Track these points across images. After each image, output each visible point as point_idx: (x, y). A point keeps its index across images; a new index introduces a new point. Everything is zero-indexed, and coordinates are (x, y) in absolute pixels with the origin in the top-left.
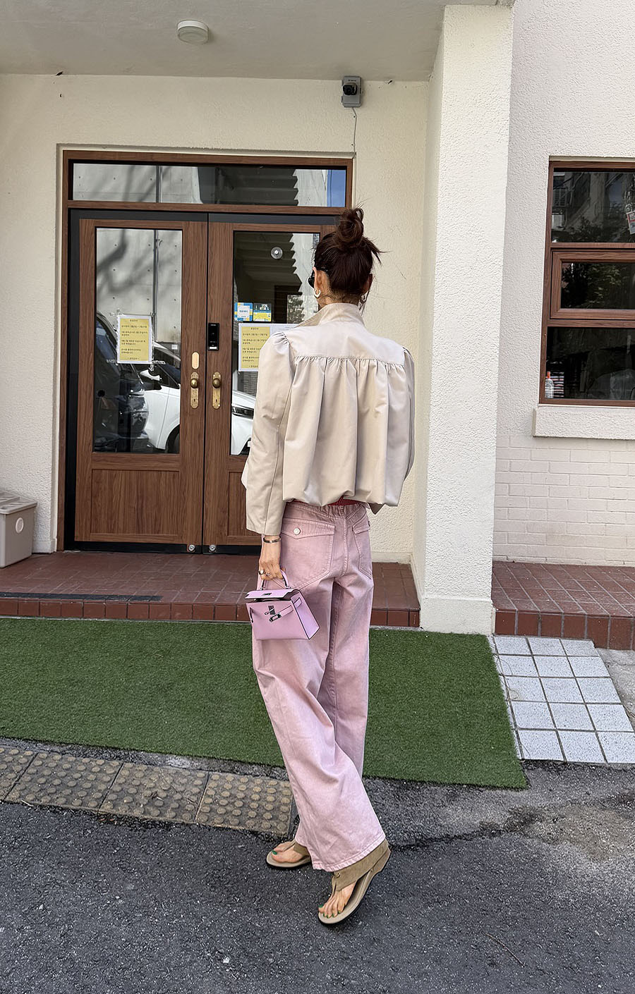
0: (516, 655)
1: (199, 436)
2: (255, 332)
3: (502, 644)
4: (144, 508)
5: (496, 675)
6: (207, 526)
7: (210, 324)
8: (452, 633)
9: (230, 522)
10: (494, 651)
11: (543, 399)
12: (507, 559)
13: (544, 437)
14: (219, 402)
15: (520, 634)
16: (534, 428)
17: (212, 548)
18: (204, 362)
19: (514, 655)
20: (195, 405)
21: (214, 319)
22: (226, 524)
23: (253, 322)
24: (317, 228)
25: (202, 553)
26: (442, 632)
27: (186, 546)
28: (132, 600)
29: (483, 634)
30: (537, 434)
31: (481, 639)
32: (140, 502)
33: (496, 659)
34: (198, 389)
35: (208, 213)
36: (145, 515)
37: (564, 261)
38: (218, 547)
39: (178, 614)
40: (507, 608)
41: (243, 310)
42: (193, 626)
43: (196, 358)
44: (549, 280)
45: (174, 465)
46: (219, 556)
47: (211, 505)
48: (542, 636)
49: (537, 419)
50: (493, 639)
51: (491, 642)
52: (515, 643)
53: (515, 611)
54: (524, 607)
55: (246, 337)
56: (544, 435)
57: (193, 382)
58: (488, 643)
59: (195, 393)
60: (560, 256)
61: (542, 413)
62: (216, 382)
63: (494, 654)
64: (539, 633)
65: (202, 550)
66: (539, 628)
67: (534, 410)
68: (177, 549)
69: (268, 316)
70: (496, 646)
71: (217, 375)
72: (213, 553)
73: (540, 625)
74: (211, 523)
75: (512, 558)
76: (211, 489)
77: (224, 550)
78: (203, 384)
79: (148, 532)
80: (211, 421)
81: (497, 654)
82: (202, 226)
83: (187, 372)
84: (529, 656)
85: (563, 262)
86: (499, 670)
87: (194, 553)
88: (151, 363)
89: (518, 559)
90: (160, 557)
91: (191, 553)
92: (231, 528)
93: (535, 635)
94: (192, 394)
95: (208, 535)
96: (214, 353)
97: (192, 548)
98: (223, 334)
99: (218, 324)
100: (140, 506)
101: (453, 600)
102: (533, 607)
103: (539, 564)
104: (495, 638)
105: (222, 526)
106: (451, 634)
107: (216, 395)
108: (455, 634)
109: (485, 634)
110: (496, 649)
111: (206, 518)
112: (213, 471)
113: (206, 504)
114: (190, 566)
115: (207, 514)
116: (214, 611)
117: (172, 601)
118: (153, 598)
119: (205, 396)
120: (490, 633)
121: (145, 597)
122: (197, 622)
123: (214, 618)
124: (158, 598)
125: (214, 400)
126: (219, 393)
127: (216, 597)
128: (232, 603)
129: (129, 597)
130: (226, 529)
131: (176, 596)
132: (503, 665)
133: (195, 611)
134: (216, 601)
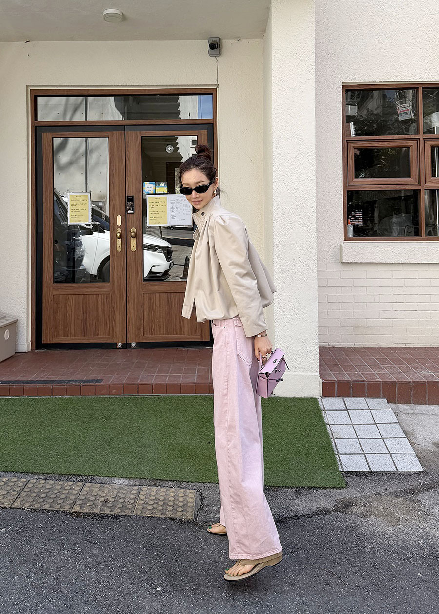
0: (337, 410)
1: (123, 270)
2: (157, 200)
3: (328, 403)
4: (88, 319)
5: (324, 424)
6: (130, 330)
7: (128, 197)
9: (145, 327)
10: (322, 409)
11: (346, 238)
12: (329, 345)
13: (349, 263)
14: (135, 246)
15: (339, 396)
16: (341, 257)
17: (133, 344)
18: (125, 221)
19: (335, 410)
20: (119, 250)
21: (130, 194)
22: (142, 328)
23: (155, 194)
24: (196, 132)
25: (126, 348)
26: (287, 396)
27: (116, 344)
28: (83, 383)
29: (315, 397)
30: (344, 261)
31: (313, 400)
32: (85, 315)
33: (324, 413)
34: (121, 239)
35: (125, 125)
36: (88, 324)
37: (355, 148)
38: (137, 343)
39: (114, 391)
40: (330, 379)
41: (149, 187)
43: (119, 218)
44: (346, 161)
45: (106, 290)
46: (139, 349)
47: (132, 316)
48: (354, 396)
49: (343, 251)
50: (321, 400)
51: (320, 402)
52: (337, 402)
53: (335, 380)
54: (341, 378)
55: (152, 204)
56: (348, 261)
57: (118, 235)
58: (318, 403)
59: (119, 242)
60: (352, 145)
61: (346, 247)
62: (133, 234)
64: (351, 395)
65: (126, 346)
66: (351, 392)
67: (341, 245)
68: (111, 346)
69: (165, 190)
70: (323, 405)
71: (133, 230)
72: (134, 348)
73: (351, 389)
74: (132, 328)
75: (332, 344)
76: (131, 305)
77: (141, 346)
78: (124, 236)
79: (91, 335)
80: (130, 260)
81: (324, 410)
82: (121, 134)
83: (115, 227)
84: (345, 410)
86: (326, 421)
87: (121, 349)
88: (90, 223)
89: (336, 345)
90: (99, 352)
91: (119, 348)
92: (145, 331)
93: (349, 396)
94: (117, 242)
95: (130, 336)
96: (131, 215)
97: (120, 345)
98: (138, 203)
99: (133, 197)
100: (85, 318)
102: (347, 378)
103: (350, 347)
104: (323, 399)
105: (139, 329)
106: (294, 398)
107: (133, 242)
108: (296, 398)
109: (316, 397)
110: (324, 407)
111: (129, 325)
112: (132, 293)
113: (129, 315)
114: (119, 358)
115: (129, 322)
116: (138, 388)
117: (110, 383)
118: (97, 381)
119: (126, 244)
120: (319, 396)
121: (92, 381)
122: (127, 396)
123: (138, 393)
124: (100, 381)
125: (132, 246)
126: (135, 241)
127: (138, 379)
128: (149, 382)
129: (81, 381)
130: (142, 331)
131: (112, 379)
132: (328, 418)
133: (125, 389)
134: (139, 381)
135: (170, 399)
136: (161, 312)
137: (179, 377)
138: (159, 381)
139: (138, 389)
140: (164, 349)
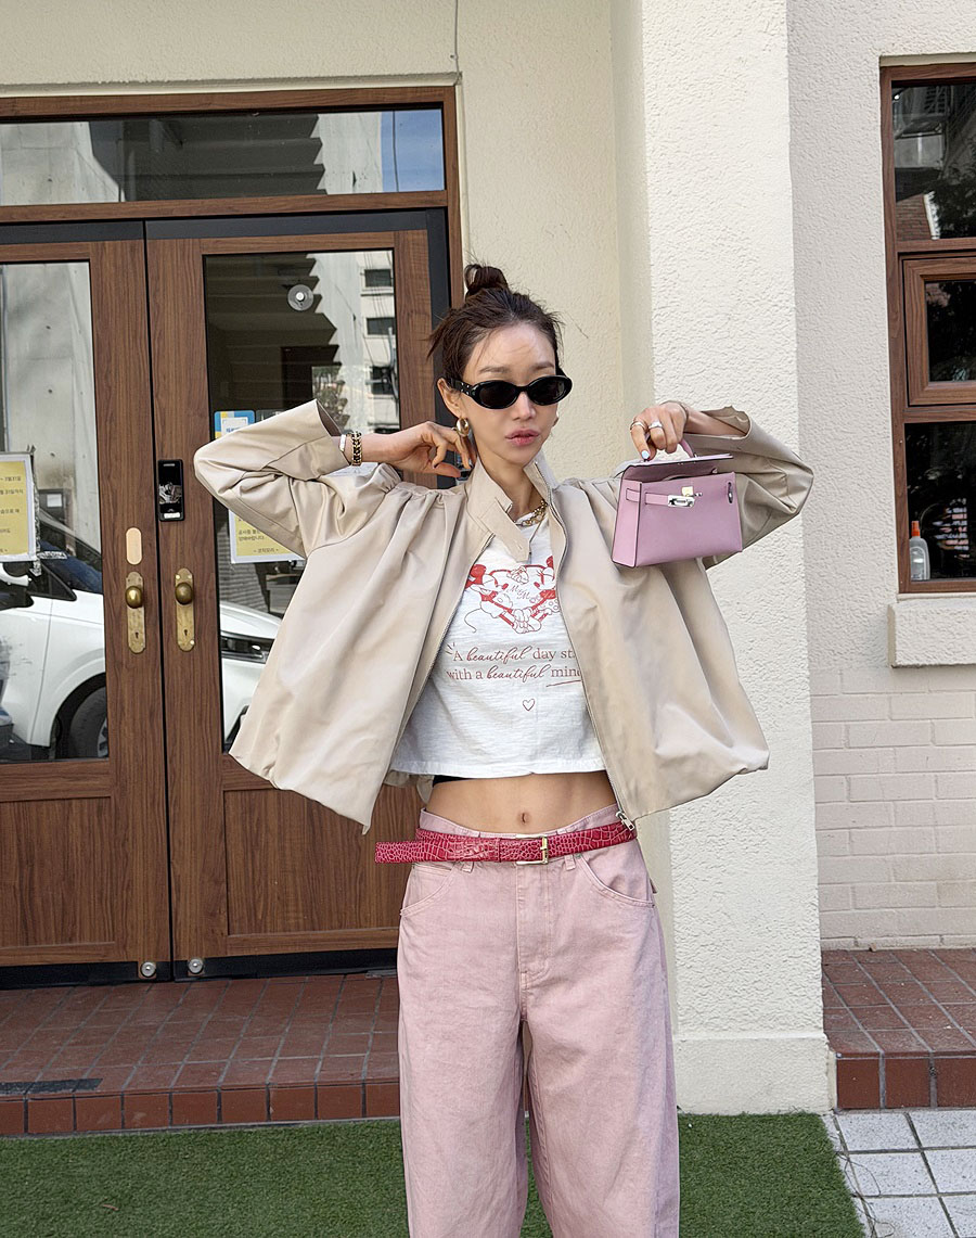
0: (886, 1151)
1: (151, 714)
3: (855, 1130)
4: (36, 886)
5: (846, 1197)
6: (181, 918)
7: (161, 463)
8: (743, 1114)
9: (232, 904)
10: (838, 1147)
11: (908, 585)
12: (856, 944)
13: (916, 667)
14: (191, 634)
15: (891, 1106)
16: (892, 648)
17: (196, 965)
18: (154, 546)
19: (880, 1152)
20: (137, 645)
21: (170, 453)
22: (224, 909)
24: (387, 237)
25: (172, 979)
26: (722, 1113)
27: (134, 966)
28: (34, 1092)
29: (811, 1111)
30: (901, 660)
31: (807, 1122)
32: (26, 872)
33: (842, 1163)
34: (142, 609)
35: (144, 220)
36: (38, 901)
37: (928, 280)
38: (208, 962)
39: (139, 1116)
40: (860, 1050)
42: (174, 1139)
43: (134, 538)
44: (900, 323)
45: (98, 785)
46: (213, 982)
47: (187, 869)
48: (941, 1105)
49: (898, 627)
50: (835, 1121)
51: (831, 1128)
52: (885, 1126)
53: (877, 1054)
54: (897, 1046)
56: (915, 662)
57: (133, 594)
58: (824, 1132)
59: (136, 619)
60: (919, 268)
61: (906, 615)
62: (182, 591)
63: (837, 1153)
64: (933, 1101)
65: (172, 971)
66: (933, 1089)
67: (890, 608)
68: (118, 974)
70: (841, 1135)
71: (183, 576)
72: (198, 978)
73: (933, 1083)
74: (189, 911)
75: (866, 941)
76: (184, 832)
77: (225, 969)
78: (154, 597)
79: (47, 940)
80: (176, 678)
81: (846, 1152)
82: (133, 249)
83: (116, 571)
84: (914, 1151)
85: (926, 283)
86: (850, 1185)
87: (154, 981)
88: (34, 558)
89: (881, 943)
90: (80, 994)
91: (148, 981)
92: (234, 917)
93: (924, 1103)
94: (130, 620)
95: (185, 936)
96: (174, 528)
97: (149, 968)
99: (179, 463)
100: (26, 882)
101: (743, 1041)
102: (915, 1043)
103: (926, 951)
104: (839, 1118)
105: (213, 915)
106: (742, 1116)
107: (185, 620)
108: (751, 1116)
109: (817, 1111)
110: (842, 1142)
111: (178, 899)
112: (186, 790)
113: (176, 868)
114: (148, 1010)
115: (178, 891)
116: (219, 1103)
117: (124, 1088)
118: (81, 1083)
119: (160, 625)
120: (826, 1108)
121: (63, 1084)
122: (184, 1129)
123: (220, 1120)
124: (91, 1083)
125: (181, 632)
126: (190, 614)
127: (219, 1074)
128: (257, 1080)
129: (28, 1085)
130: (223, 919)
131: (132, 1077)
132: (860, 1175)
133: (175, 1106)
134: (221, 1080)
135: (330, 1135)
136: (288, 852)
137: (358, 1062)
138: (291, 1077)
139: (219, 1105)
140: (299, 979)
